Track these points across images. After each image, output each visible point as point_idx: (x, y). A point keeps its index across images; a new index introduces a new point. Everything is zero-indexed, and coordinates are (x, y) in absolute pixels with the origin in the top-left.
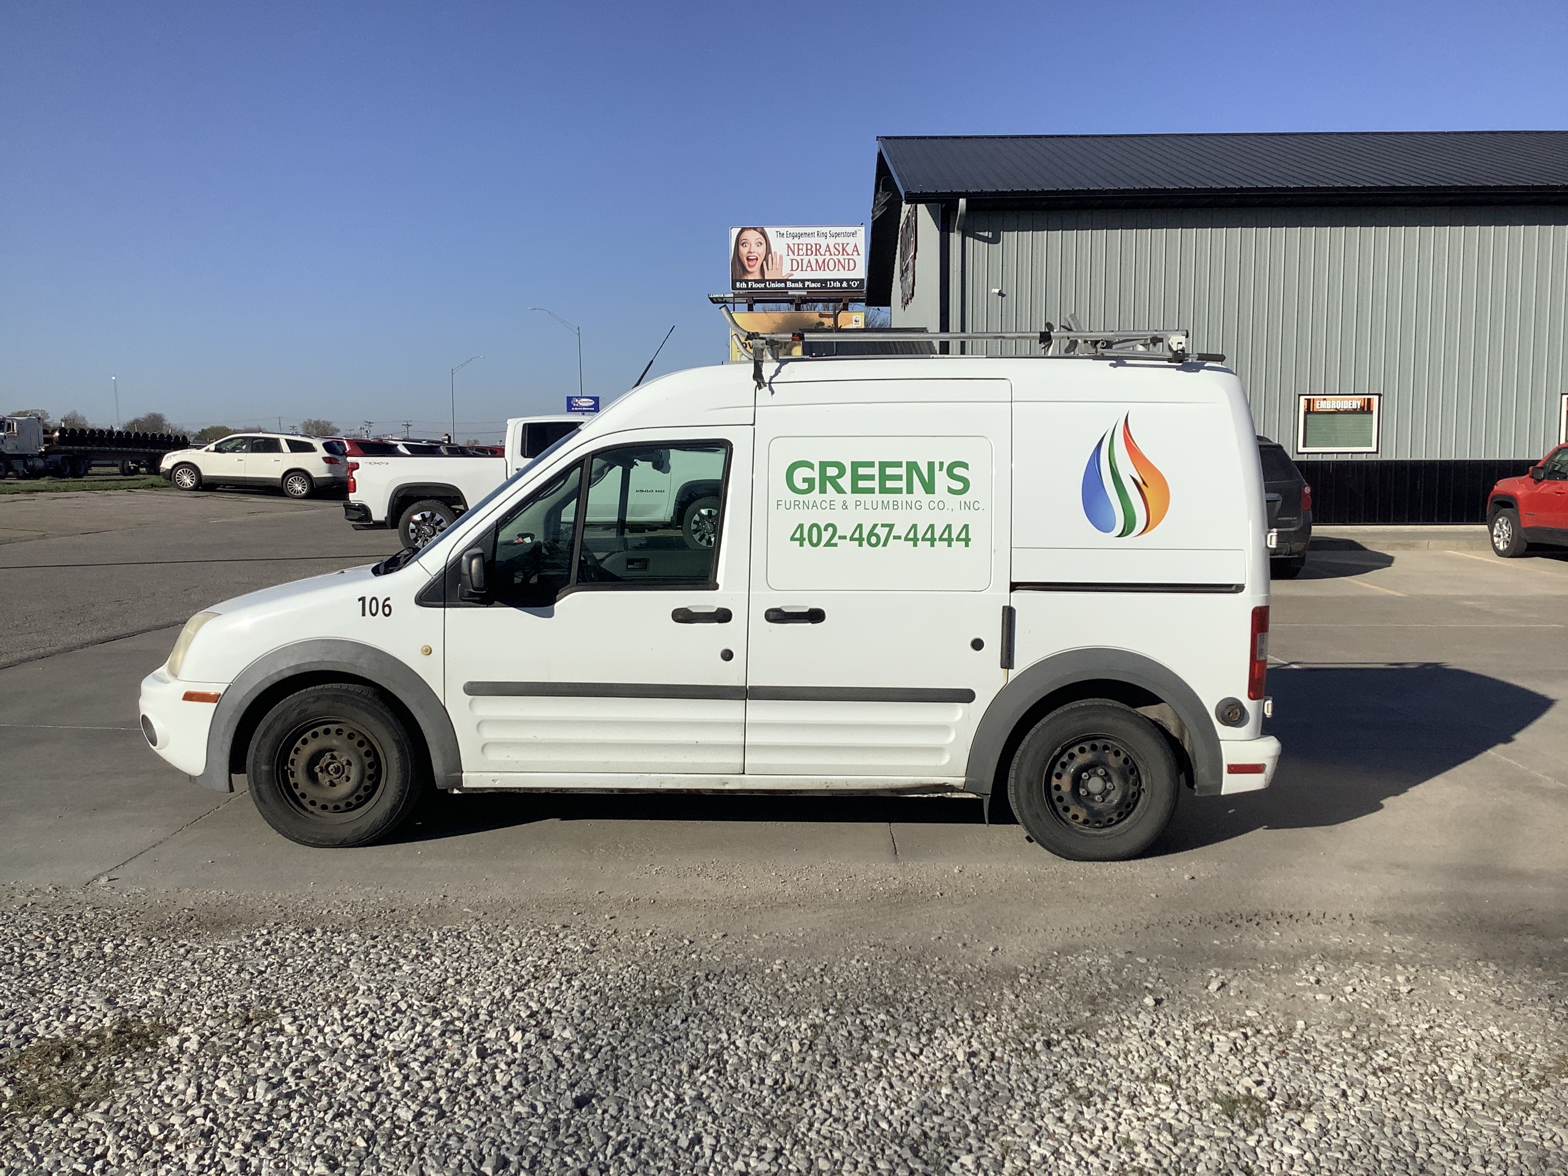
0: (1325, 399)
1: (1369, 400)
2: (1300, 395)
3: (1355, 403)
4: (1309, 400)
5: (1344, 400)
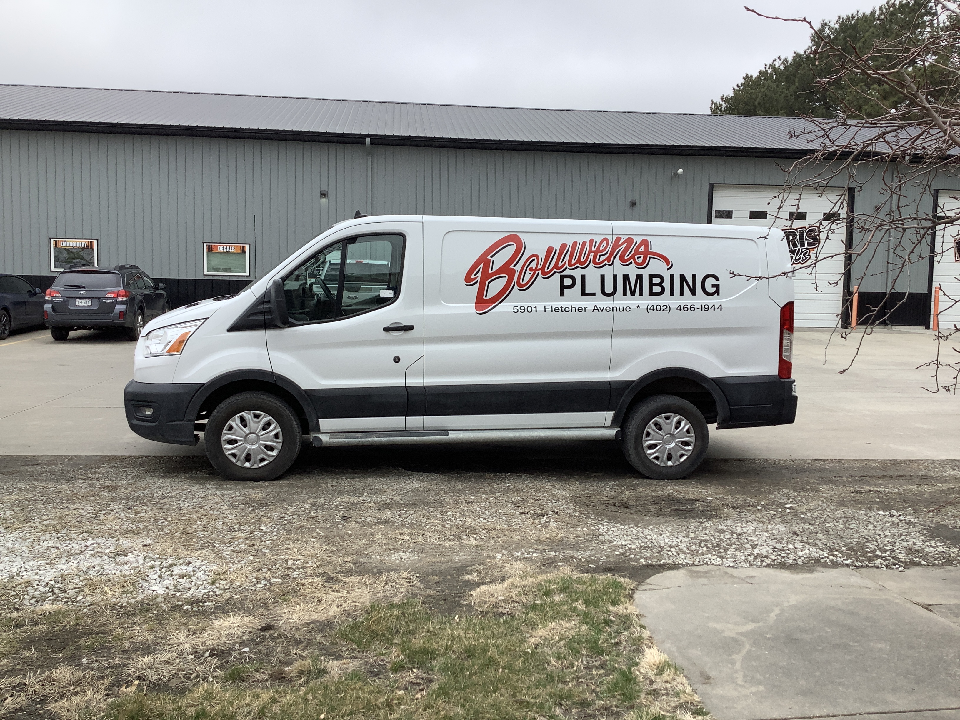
0: (65, 241)
1: (91, 242)
2: (50, 239)
3: (83, 244)
4: (56, 242)
5: (77, 242)
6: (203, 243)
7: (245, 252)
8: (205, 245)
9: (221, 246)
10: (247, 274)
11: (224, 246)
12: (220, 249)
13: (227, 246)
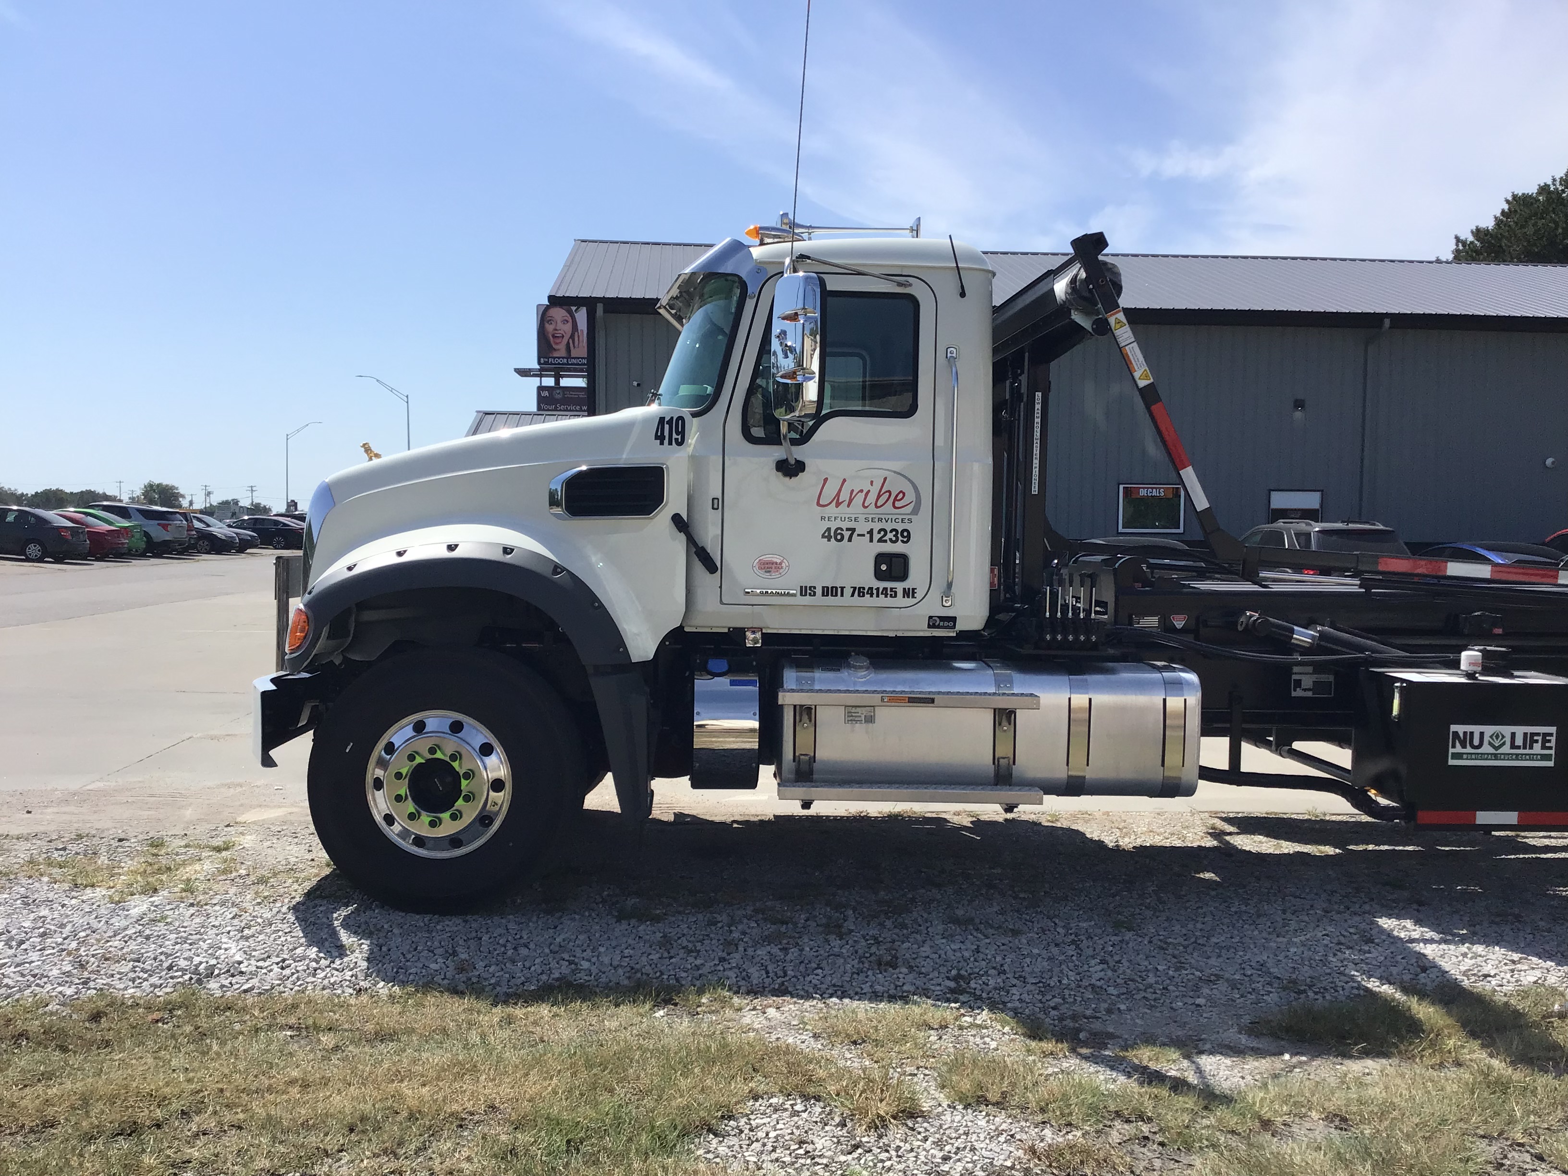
6: (1119, 484)
7: (1180, 496)
8: (1121, 487)
9: (1144, 488)
10: (1181, 530)
11: (1148, 488)
12: (1143, 493)
13: (1152, 488)
